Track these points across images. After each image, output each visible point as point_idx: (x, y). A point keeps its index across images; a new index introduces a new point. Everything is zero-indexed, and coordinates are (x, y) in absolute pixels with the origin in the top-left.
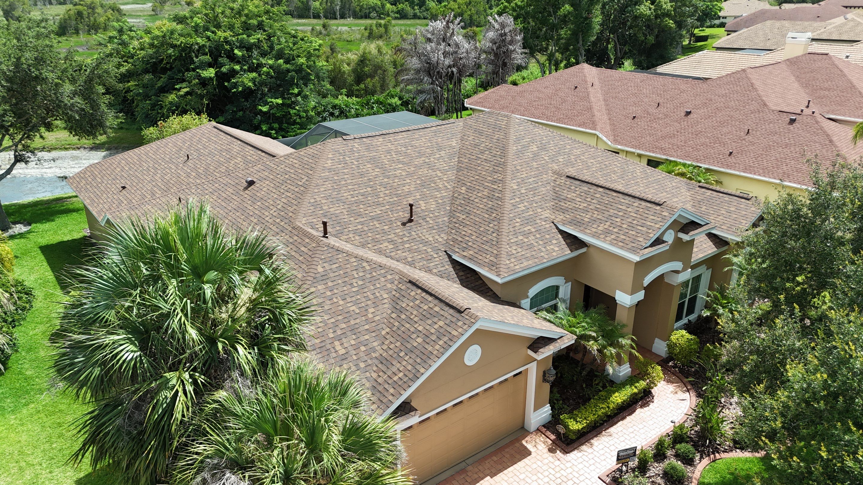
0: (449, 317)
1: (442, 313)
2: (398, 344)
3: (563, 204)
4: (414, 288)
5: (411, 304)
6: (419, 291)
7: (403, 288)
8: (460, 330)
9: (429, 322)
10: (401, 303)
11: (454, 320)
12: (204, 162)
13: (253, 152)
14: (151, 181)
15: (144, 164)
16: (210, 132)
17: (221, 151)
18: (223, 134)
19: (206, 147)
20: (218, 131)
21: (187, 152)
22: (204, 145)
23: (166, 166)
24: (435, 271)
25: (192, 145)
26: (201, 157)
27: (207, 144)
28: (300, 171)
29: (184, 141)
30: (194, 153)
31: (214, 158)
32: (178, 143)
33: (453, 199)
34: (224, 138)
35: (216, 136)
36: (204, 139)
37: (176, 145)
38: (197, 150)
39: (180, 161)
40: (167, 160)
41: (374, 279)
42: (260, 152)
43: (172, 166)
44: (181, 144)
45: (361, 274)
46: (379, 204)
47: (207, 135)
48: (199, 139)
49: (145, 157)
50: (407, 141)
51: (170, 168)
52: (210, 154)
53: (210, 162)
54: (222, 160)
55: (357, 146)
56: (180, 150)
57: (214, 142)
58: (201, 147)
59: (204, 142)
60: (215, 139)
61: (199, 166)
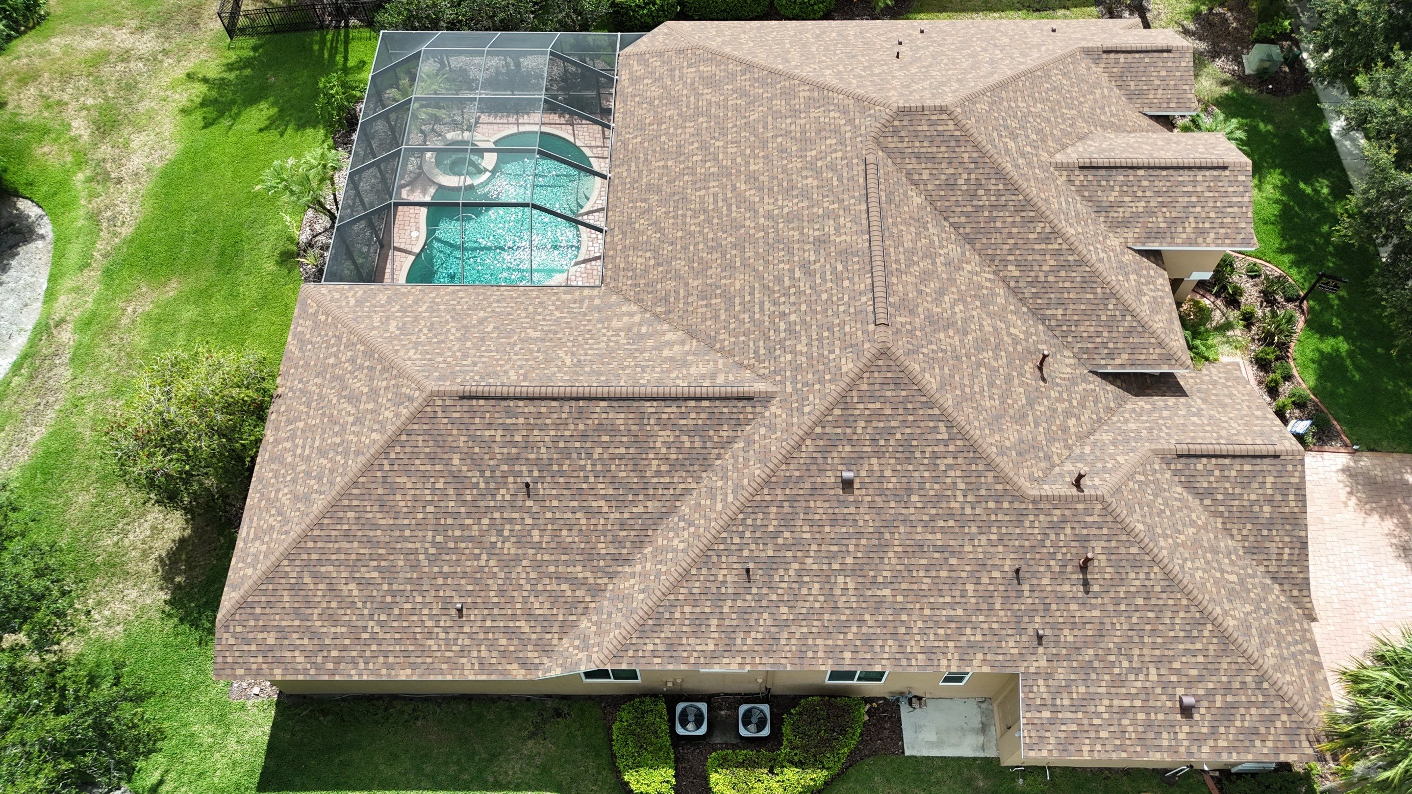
0: (1270, 468)
1: (1257, 468)
2: (1249, 526)
4: (1194, 460)
5: (1212, 479)
6: (1204, 460)
7: (1179, 467)
8: (1297, 474)
9: (1256, 485)
10: (1198, 485)
12: (582, 474)
13: (674, 409)
14: (508, 563)
15: (410, 545)
16: (473, 413)
17: (584, 436)
18: (521, 403)
19: (527, 445)
20: (492, 402)
21: (488, 474)
22: (515, 444)
23: (485, 521)
24: (1112, 405)
25: (475, 457)
26: (555, 468)
27: (518, 438)
28: (911, 418)
29: (432, 458)
30: (517, 468)
31: (596, 456)
32: (422, 468)
33: (1014, 291)
34: (543, 410)
35: (509, 413)
36: (487, 433)
37: (425, 476)
38: (512, 460)
39: (508, 497)
40: (463, 510)
41: (1156, 482)
42: (692, 403)
43: (506, 515)
44: (438, 468)
45: (1150, 492)
46: (1009, 380)
47: (477, 420)
48: (472, 438)
49: (379, 533)
50: (901, 249)
51: (511, 521)
52: (566, 453)
53: (599, 468)
54: (623, 450)
55: (903, 320)
56: (457, 478)
57: (530, 428)
58: (514, 450)
59: (498, 438)
60: (521, 421)
61: (585, 486)
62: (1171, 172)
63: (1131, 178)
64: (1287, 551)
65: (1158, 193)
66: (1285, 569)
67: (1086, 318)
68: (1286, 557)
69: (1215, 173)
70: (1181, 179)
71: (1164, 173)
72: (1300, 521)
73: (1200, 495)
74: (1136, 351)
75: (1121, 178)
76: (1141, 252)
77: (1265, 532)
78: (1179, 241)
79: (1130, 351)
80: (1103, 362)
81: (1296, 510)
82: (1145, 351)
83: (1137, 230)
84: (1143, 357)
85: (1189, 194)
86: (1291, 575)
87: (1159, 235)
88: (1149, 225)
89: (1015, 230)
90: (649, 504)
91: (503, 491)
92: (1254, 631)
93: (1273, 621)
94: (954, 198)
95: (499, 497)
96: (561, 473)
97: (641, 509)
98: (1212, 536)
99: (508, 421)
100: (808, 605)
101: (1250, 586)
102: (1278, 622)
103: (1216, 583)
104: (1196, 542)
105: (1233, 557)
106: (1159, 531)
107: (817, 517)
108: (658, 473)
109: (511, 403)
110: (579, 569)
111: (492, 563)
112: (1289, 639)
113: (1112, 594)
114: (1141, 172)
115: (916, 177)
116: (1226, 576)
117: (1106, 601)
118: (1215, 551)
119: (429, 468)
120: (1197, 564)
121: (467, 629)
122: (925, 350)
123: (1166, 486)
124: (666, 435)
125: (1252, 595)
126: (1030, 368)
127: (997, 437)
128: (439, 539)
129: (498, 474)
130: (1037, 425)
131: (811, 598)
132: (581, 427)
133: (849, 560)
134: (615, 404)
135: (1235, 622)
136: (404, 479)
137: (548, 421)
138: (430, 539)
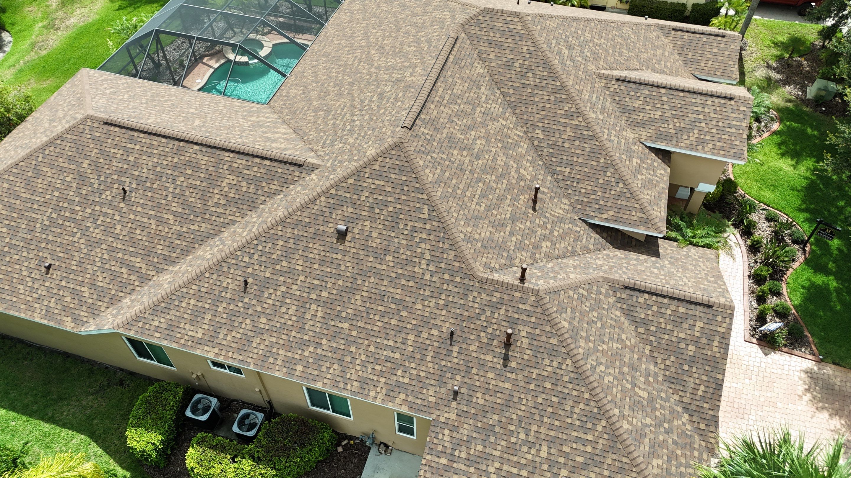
0: (702, 315)
1: (691, 312)
2: (673, 359)
3: (636, 117)
4: (637, 294)
5: (649, 312)
6: (646, 296)
7: (624, 296)
8: (725, 325)
9: (686, 326)
10: (636, 315)
11: (710, 317)
12: (164, 193)
13: (243, 162)
14: (93, 244)
15: (34, 215)
16: (108, 134)
17: (175, 167)
18: (142, 135)
19: (136, 165)
20: (123, 131)
21: (102, 178)
22: (127, 162)
23: (89, 211)
24: (591, 247)
25: (99, 165)
26: (148, 184)
27: (131, 159)
28: (404, 197)
29: (71, 160)
30: (123, 179)
31: (178, 183)
32: (62, 165)
33: (536, 148)
34: (155, 143)
35: (131, 140)
36: (113, 151)
37: (62, 170)
38: (122, 173)
39: (109, 198)
40: (77, 199)
41: (598, 301)
42: (258, 160)
43: (104, 210)
44: (72, 167)
45: (588, 304)
46: (501, 199)
47: (109, 141)
48: (102, 152)
49: (18, 202)
50: (449, 92)
51: (106, 214)
52: (159, 176)
53: (177, 191)
54: (198, 183)
55: (426, 131)
56: (82, 177)
57: (142, 153)
58: (126, 166)
59: (118, 156)
60: (138, 147)
61: (163, 202)
62: (687, 94)
63: (654, 94)
64: (702, 388)
65: (673, 108)
66: (698, 403)
67: (587, 178)
68: (700, 393)
69: (722, 101)
70: (694, 100)
71: (681, 94)
72: (720, 366)
73: (636, 322)
74: (621, 211)
75: (647, 92)
76: (651, 149)
77: (686, 367)
78: (683, 145)
79: (616, 210)
80: (592, 214)
81: (718, 355)
82: (628, 213)
83: (651, 131)
84: (626, 217)
85: (698, 113)
86: (702, 410)
87: (668, 138)
88: (661, 129)
89: (548, 106)
90: (203, 225)
91: (108, 193)
92: (647, 441)
93: (670, 441)
94: (508, 75)
95: (104, 196)
96: (151, 189)
97: (196, 227)
98: (636, 356)
99: (130, 146)
100: (282, 321)
101: (658, 406)
102: (675, 443)
103: (624, 391)
104: (617, 355)
105: (651, 379)
106: (583, 334)
107: (312, 256)
108: (217, 205)
109: (136, 134)
110: (138, 260)
111: (82, 241)
112: (683, 460)
113: (526, 373)
114: (663, 91)
115: (485, 56)
116: (637, 390)
117: (520, 377)
118: (634, 368)
119: (66, 165)
120: (611, 370)
121: (47, 284)
122: (435, 156)
123: (606, 307)
124: (232, 179)
125: (658, 413)
126: (525, 198)
127: (469, 229)
128: (54, 215)
129: (109, 180)
130: (511, 234)
131: (287, 316)
132: (176, 160)
133: (325, 294)
134: (204, 149)
135: (630, 427)
136: (48, 169)
137: (155, 152)
138: (48, 214)
